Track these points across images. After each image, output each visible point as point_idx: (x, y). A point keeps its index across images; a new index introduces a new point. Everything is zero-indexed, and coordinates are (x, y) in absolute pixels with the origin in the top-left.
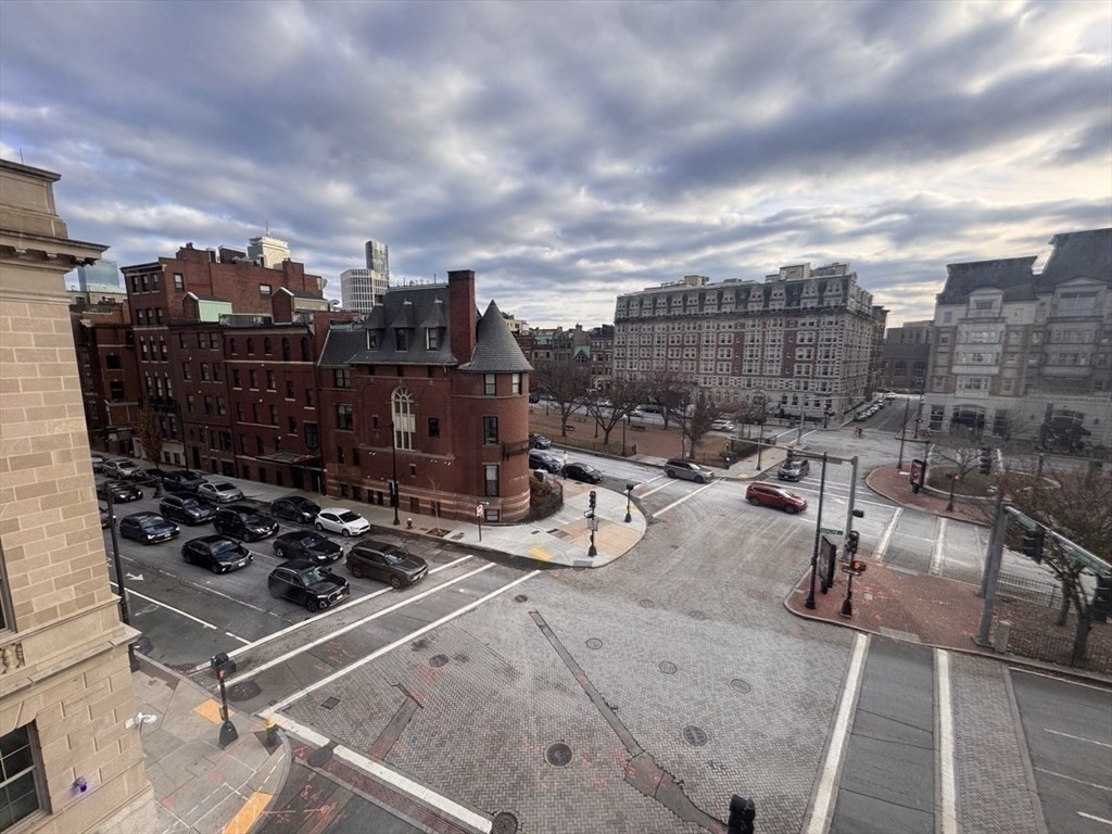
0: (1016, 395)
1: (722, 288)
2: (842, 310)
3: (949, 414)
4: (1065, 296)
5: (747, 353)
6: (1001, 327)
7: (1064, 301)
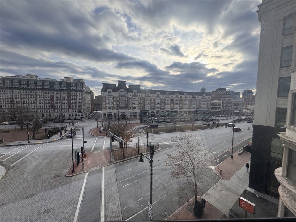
0: (116, 110)
1: (44, 80)
2: (82, 91)
3: (106, 115)
4: (121, 92)
5: (55, 101)
6: (113, 97)
7: (121, 93)
